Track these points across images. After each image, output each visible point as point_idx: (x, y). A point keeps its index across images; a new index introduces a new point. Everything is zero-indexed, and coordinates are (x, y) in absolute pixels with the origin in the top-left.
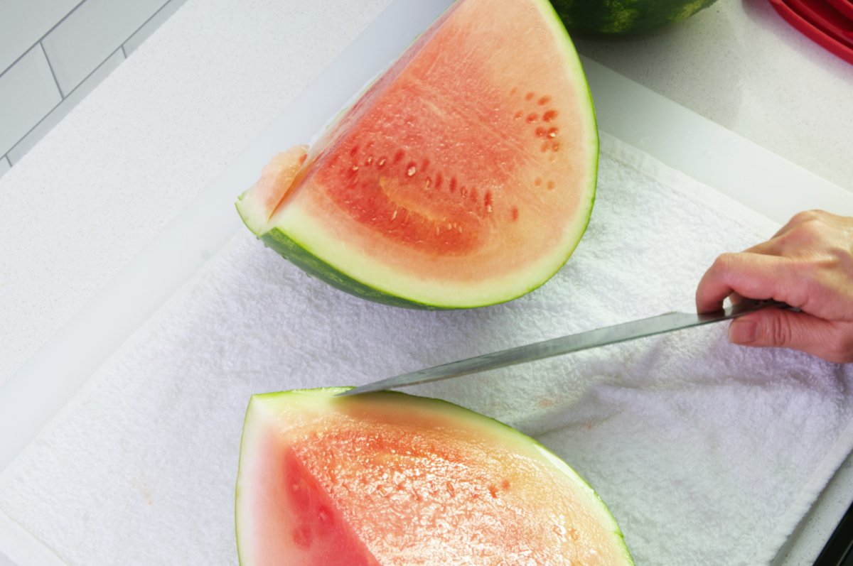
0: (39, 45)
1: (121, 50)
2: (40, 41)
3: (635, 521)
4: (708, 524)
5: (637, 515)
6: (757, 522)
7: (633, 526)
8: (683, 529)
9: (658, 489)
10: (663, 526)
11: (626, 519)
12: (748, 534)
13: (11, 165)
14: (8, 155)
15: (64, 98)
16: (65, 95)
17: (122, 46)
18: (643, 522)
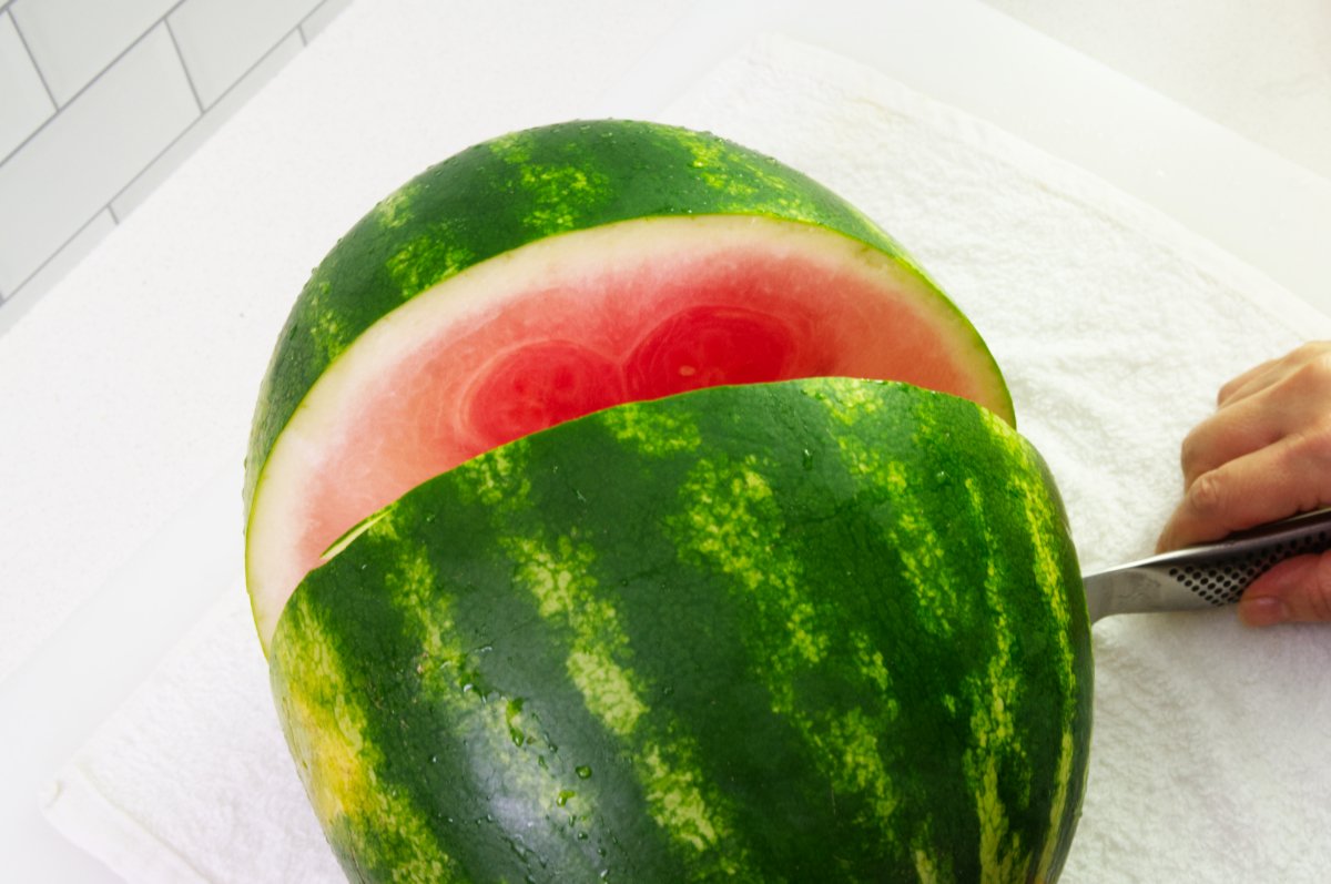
0: (163, 24)
1: (297, 33)
2: (165, 18)
3: (1115, 847)
4: (1234, 846)
5: (1118, 838)
6: (1311, 840)
7: (1112, 856)
8: (1194, 858)
9: (1150, 790)
10: (1161, 855)
11: (1099, 845)
12: (1299, 861)
13: (117, 221)
14: (113, 205)
15: (203, 112)
16: (206, 105)
17: (299, 27)
18: (1128, 848)
